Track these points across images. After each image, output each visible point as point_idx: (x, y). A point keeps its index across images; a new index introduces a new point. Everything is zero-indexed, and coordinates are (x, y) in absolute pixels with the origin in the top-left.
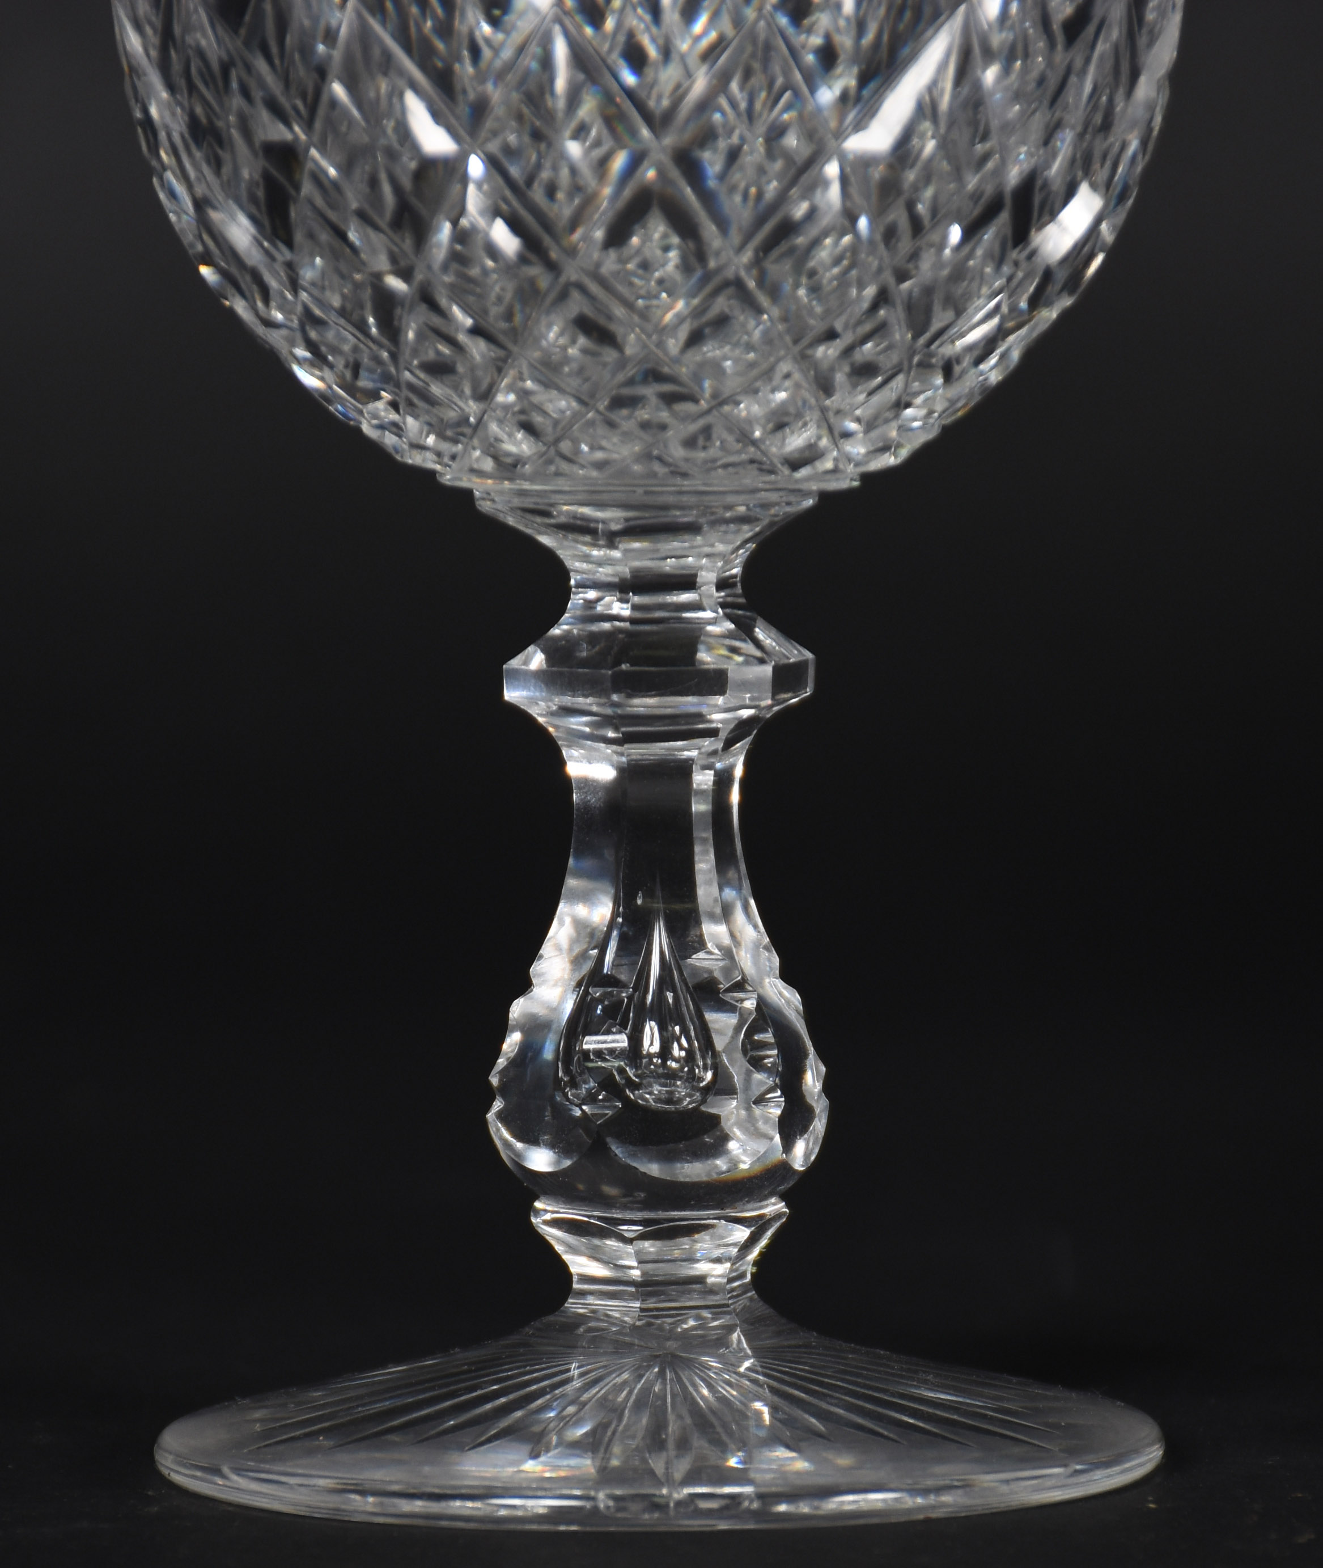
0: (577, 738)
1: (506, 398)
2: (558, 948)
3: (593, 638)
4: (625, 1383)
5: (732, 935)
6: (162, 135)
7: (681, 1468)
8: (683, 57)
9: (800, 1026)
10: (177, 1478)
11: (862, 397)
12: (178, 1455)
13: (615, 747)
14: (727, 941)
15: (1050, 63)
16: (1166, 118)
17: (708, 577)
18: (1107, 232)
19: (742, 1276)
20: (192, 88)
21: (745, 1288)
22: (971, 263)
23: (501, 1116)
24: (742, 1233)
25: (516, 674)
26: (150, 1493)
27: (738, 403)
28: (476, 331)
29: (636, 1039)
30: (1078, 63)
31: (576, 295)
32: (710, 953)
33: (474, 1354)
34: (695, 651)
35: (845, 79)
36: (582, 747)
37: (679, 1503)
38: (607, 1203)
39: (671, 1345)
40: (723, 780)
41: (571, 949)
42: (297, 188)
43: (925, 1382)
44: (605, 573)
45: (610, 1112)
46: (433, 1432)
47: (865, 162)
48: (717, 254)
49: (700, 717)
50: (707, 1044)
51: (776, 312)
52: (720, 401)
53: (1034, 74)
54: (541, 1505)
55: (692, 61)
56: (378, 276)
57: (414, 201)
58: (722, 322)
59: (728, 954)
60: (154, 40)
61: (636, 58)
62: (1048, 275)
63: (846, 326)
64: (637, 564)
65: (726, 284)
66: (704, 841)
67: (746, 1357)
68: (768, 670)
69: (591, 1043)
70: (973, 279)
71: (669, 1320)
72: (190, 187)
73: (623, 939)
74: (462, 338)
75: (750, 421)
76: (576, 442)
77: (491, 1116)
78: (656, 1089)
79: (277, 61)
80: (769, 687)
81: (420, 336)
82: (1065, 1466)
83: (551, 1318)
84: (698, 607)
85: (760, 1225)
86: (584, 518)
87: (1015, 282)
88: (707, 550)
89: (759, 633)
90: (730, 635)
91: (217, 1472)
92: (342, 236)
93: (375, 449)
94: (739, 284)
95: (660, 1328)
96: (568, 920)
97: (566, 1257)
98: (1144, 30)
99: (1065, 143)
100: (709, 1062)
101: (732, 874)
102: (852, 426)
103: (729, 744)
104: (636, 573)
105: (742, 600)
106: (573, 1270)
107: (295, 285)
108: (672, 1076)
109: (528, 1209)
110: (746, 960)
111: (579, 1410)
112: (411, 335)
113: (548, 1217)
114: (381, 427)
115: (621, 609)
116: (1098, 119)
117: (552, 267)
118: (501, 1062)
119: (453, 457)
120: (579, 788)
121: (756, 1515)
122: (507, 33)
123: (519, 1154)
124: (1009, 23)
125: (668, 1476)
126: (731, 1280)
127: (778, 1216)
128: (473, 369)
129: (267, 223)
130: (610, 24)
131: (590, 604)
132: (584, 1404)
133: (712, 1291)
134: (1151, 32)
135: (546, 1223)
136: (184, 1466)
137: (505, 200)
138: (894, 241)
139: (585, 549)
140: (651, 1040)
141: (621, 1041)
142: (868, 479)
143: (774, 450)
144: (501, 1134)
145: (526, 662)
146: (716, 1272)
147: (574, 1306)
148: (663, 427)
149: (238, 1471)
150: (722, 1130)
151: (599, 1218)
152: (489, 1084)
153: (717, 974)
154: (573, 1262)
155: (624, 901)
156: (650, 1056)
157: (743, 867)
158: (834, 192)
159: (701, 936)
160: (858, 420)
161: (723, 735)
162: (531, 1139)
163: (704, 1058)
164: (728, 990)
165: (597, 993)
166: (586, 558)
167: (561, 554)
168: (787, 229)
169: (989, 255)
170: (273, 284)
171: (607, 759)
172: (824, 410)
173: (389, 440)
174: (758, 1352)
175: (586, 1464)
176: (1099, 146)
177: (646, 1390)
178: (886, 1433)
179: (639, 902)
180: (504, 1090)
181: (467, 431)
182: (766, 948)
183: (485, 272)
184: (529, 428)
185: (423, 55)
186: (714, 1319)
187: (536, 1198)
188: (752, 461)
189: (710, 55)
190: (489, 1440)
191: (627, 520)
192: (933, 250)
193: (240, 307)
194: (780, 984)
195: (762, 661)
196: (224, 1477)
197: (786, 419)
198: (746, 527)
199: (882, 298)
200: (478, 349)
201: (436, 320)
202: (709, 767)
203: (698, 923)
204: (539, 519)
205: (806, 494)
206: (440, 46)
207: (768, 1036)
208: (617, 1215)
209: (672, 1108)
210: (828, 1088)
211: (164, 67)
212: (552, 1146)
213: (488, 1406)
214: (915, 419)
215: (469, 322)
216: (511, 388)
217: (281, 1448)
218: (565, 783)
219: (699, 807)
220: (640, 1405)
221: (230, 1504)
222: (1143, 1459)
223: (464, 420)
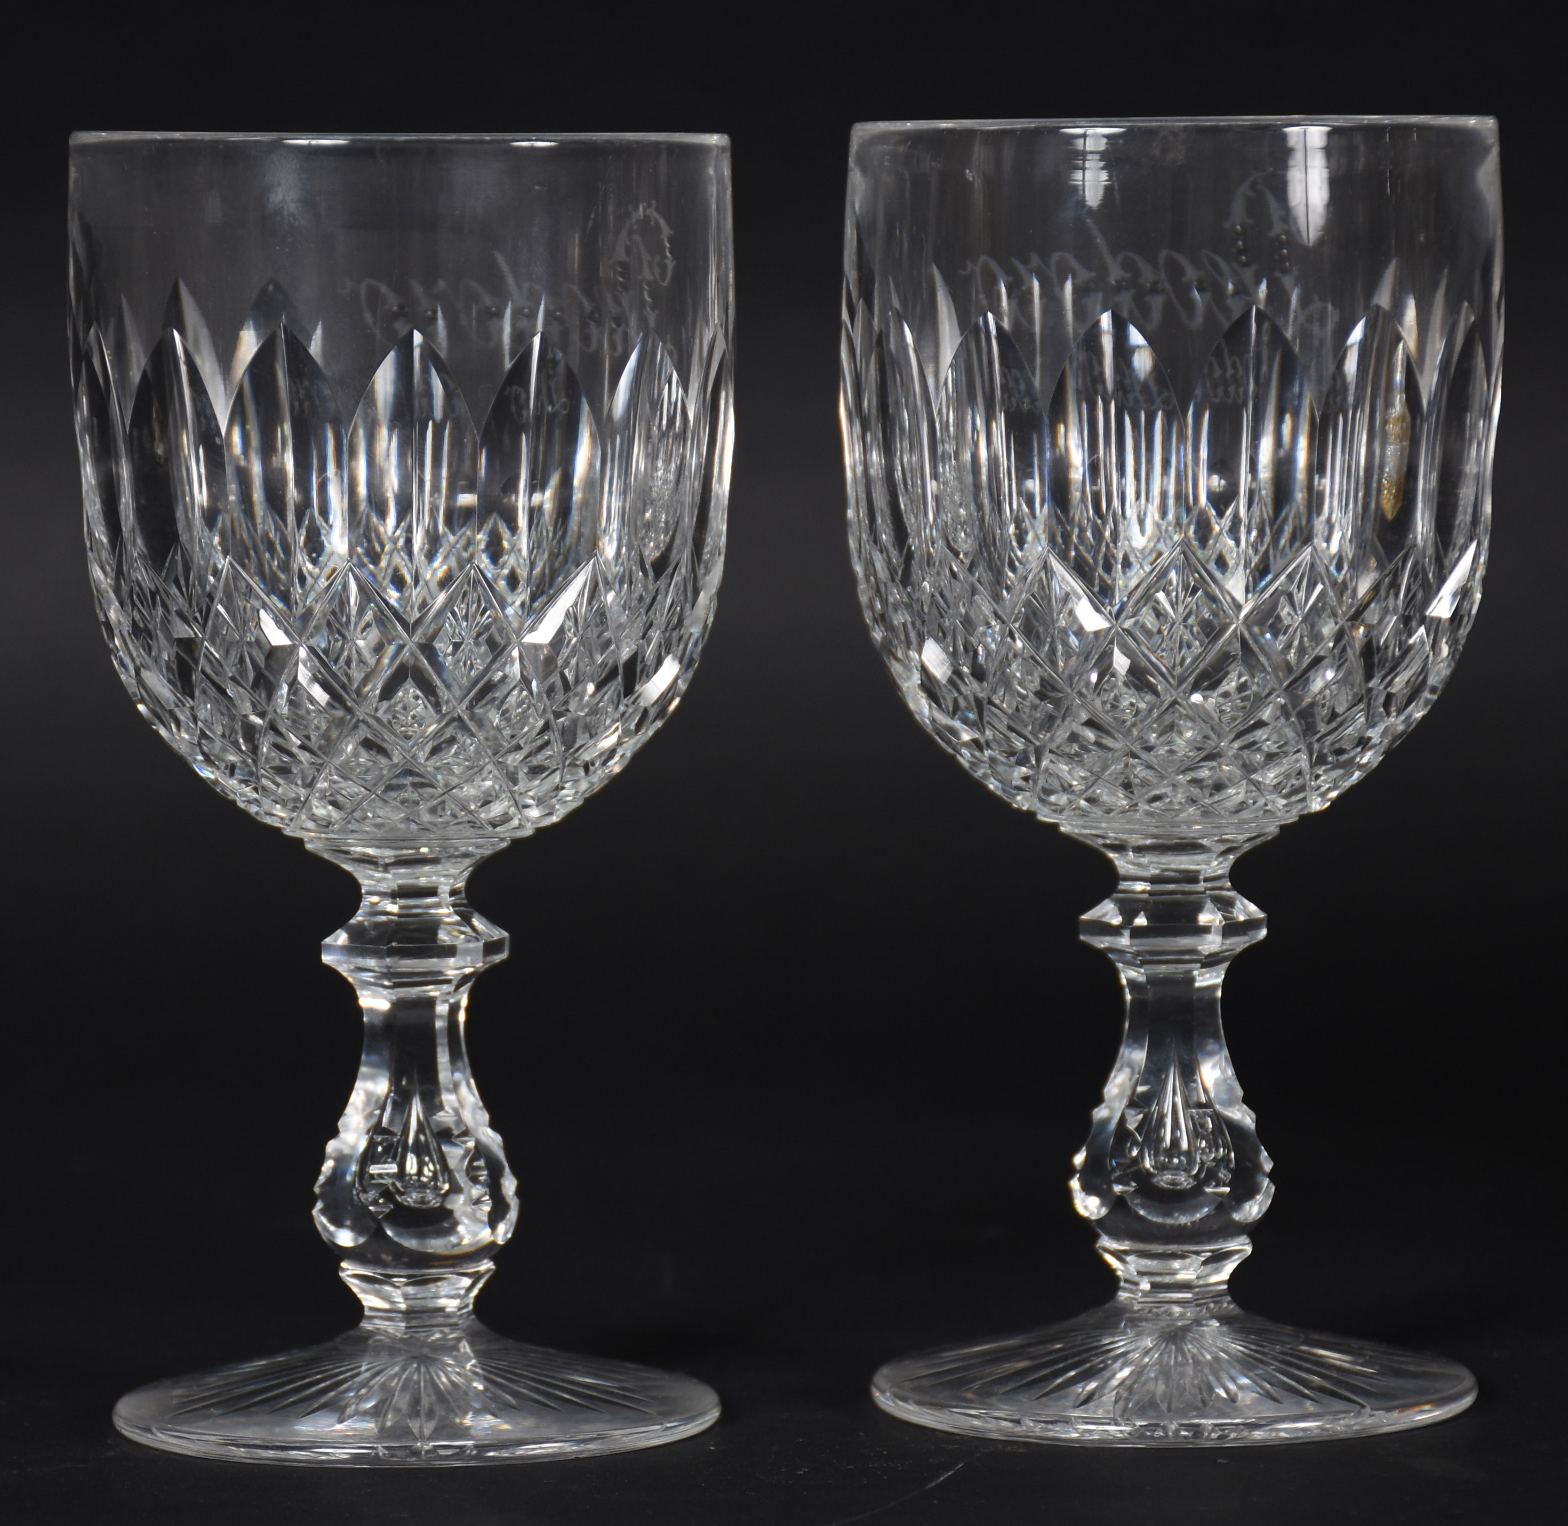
0: (366, 984)
1: (322, 785)
2: (356, 1108)
3: (377, 925)
4: (396, 1375)
5: (460, 1102)
6: (116, 632)
7: (428, 1428)
8: (426, 583)
9: (501, 1155)
10: (125, 1432)
11: (538, 782)
12: (125, 1419)
13: (391, 991)
14: (456, 1105)
15: (645, 588)
16: (716, 617)
17: (445, 889)
18: (682, 686)
19: (467, 1306)
20: (134, 605)
21: (469, 1314)
22: (601, 704)
23: (323, 1212)
24: (467, 1282)
25: (330, 948)
26: (109, 1442)
27: (462, 788)
28: (303, 747)
29: (402, 1166)
30: (663, 587)
31: (362, 725)
32: (447, 1112)
33: (306, 1354)
34: (436, 934)
35: (522, 595)
36: (369, 990)
37: (428, 1452)
38: (384, 1265)
39: (426, 1350)
40: (454, 1009)
41: (364, 1110)
42: (196, 662)
43: (577, 1371)
44: (383, 887)
45: (388, 1211)
46: (279, 1406)
47: (536, 647)
48: (447, 702)
49: (440, 973)
50: (445, 1168)
51: (481, 736)
52: (449, 788)
53: (636, 595)
54: (343, 1454)
55: (434, 586)
56: (246, 716)
57: (267, 673)
58: (452, 740)
59: (457, 1112)
60: (112, 575)
61: (398, 582)
62: (645, 712)
63: (525, 743)
64: (400, 882)
65: (453, 720)
66: (443, 1045)
67: (469, 1359)
68: (480, 944)
69: (374, 1169)
70: (602, 714)
71: (423, 1334)
72: (133, 660)
73: (395, 1105)
74: (295, 750)
75: (468, 800)
76: (365, 811)
77: (315, 1212)
78: (414, 1195)
79: (184, 589)
80: (481, 953)
81: (269, 749)
82: (661, 1424)
83: (351, 1332)
84: (438, 905)
85: (476, 1277)
86: (369, 856)
87: (627, 715)
88: (445, 872)
89: (475, 922)
90: (457, 924)
91: (149, 1430)
92: (223, 692)
93: (244, 814)
94: (460, 719)
95: (418, 1339)
96: (362, 1093)
97: (360, 1296)
98: (702, 566)
99: (656, 635)
100: (446, 1178)
101: (460, 1064)
102: (531, 802)
103: (458, 987)
104: (400, 887)
105: (465, 901)
106: (365, 1303)
107: (195, 719)
108: (423, 1186)
109: (338, 1268)
110: (467, 1116)
111: (368, 1392)
112: (265, 750)
113: (349, 1273)
114: (249, 802)
115: (394, 908)
116: (676, 620)
117: (349, 710)
118: (322, 1179)
119: (291, 820)
120: (368, 1015)
121: (473, 1458)
122: (321, 569)
123: (332, 1234)
124: (620, 560)
125: (421, 1432)
126: (460, 1309)
127: (488, 1271)
128: (302, 771)
129: (178, 684)
130: (383, 564)
131: (374, 905)
132: (372, 1387)
133: (449, 1316)
134: (706, 568)
135: (349, 1276)
136: (130, 1426)
137: (320, 672)
138: (553, 694)
139: (371, 872)
140: (411, 1164)
141: (393, 1168)
142: (540, 832)
143: (482, 816)
144: (322, 1221)
145: (336, 940)
146: (451, 1305)
147: (366, 1325)
148: (417, 803)
149: (160, 1429)
150: (454, 1219)
151: (381, 1274)
152: (313, 1193)
153: (453, 1126)
154: (367, 1300)
155: (395, 1082)
156: (411, 1175)
157: (466, 1059)
158: (517, 667)
159: (441, 1103)
160: (533, 798)
161: (454, 983)
162: (339, 1224)
163: (443, 1176)
164: (459, 1136)
165: (379, 1139)
166: (371, 878)
167: (357, 875)
168: (489, 687)
169: (611, 700)
170: (182, 718)
171: (386, 998)
172: (512, 792)
173: (253, 809)
174: (478, 1354)
175: (370, 1426)
176: (675, 634)
177: (408, 1380)
178: (553, 1405)
179: (404, 1083)
180: (323, 1196)
181: (300, 805)
182: (480, 1108)
183: (308, 712)
184: (335, 804)
185: (272, 585)
186: (451, 1333)
187: (342, 1260)
188: (469, 822)
189: (444, 583)
190: (313, 1412)
191: (396, 856)
192: (577, 698)
193: (163, 732)
194: (489, 1131)
195: (478, 940)
196: (152, 1433)
197: (490, 799)
198: (468, 860)
199: (546, 727)
200: (304, 756)
201: (279, 740)
202: (446, 1001)
203: (440, 1095)
204: (343, 856)
205: (502, 840)
206: (283, 576)
207: (481, 1163)
208: (390, 1272)
209: (424, 1207)
210: (519, 1193)
211: (117, 590)
212: (353, 1228)
213: (314, 1389)
214: (567, 796)
215: (299, 742)
216: (325, 780)
217: (187, 1415)
218: (359, 1011)
219: (439, 1024)
220: (405, 1388)
221: (157, 1450)
222: (707, 1418)
223: (297, 800)
